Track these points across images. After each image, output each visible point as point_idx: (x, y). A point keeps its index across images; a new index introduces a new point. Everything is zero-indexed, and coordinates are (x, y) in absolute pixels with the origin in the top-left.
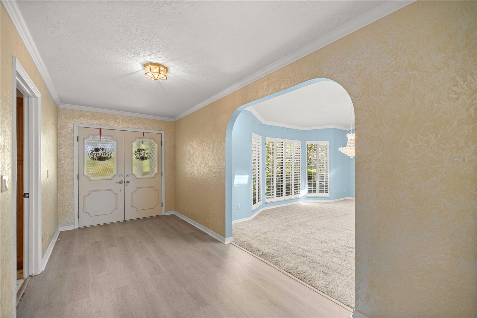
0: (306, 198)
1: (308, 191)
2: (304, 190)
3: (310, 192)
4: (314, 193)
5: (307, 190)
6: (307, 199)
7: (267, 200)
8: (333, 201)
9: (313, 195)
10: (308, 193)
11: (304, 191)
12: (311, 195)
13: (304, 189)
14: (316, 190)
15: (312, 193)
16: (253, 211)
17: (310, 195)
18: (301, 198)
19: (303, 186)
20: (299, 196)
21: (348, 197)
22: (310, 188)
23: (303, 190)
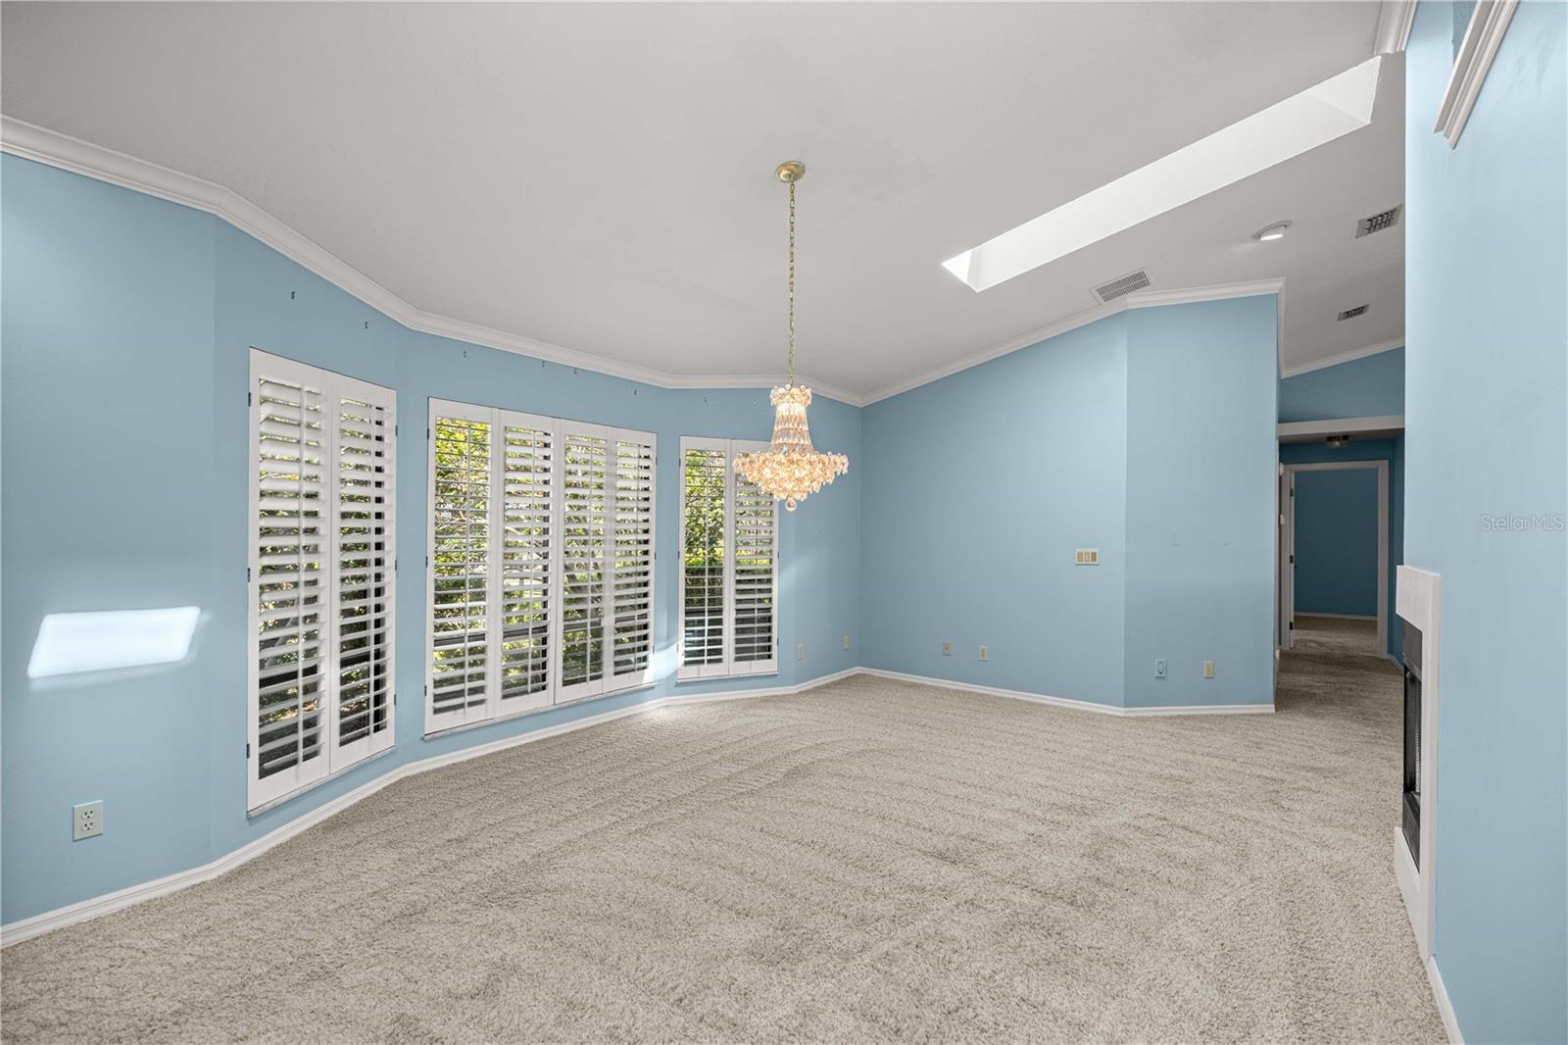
0: (677, 685)
1: (688, 654)
2: (664, 653)
3: (694, 658)
4: (709, 661)
5: (683, 649)
6: (679, 689)
7: (435, 723)
8: (792, 690)
9: (708, 671)
10: (687, 663)
11: (665, 660)
12: (699, 672)
13: (668, 647)
14: (721, 650)
15: (702, 662)
16: (250, 819)
17: (693, 672)
18: (653, 688)
19: (664, 630)
20: (642, 677)
21: (858, 668)
22: (693, 643)
23: (660, 650)
